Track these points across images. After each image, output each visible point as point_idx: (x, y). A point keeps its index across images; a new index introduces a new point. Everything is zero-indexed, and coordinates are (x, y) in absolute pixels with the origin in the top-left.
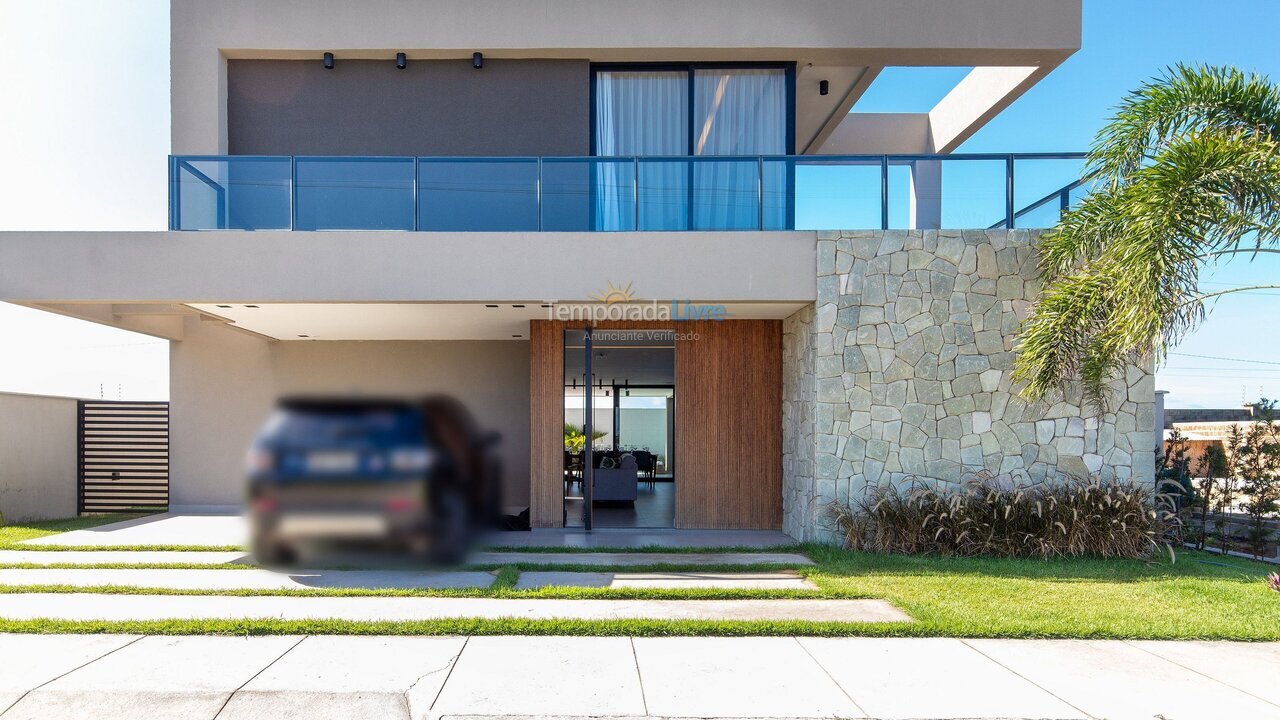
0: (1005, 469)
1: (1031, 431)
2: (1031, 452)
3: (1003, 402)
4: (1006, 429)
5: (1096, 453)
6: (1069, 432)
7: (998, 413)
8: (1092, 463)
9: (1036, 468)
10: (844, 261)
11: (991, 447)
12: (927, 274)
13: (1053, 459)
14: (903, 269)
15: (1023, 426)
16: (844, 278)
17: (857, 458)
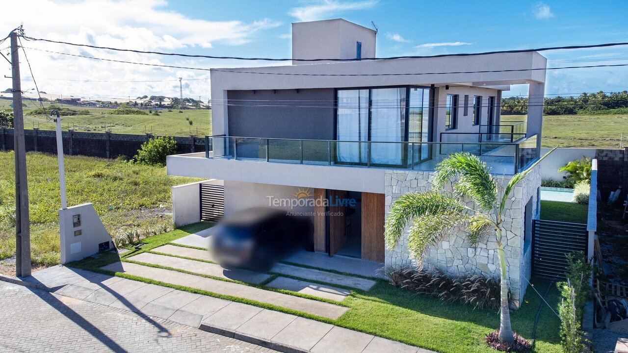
0: (455, 264)
1: (465, 251)
2: (465, 260)
3: (454, 239)
4: (455, 249)
5: (493, 264)
6: (481, 254)
7: (452, 243)
8: (492, 268)
9: (468, 266)
10: (394, 182)
11: (449, 255)
12: (424, 188)
13: (475, 263)
14: (415, 186)
15: (462, 249)
16: (394, 187)
17: (398, 251)
